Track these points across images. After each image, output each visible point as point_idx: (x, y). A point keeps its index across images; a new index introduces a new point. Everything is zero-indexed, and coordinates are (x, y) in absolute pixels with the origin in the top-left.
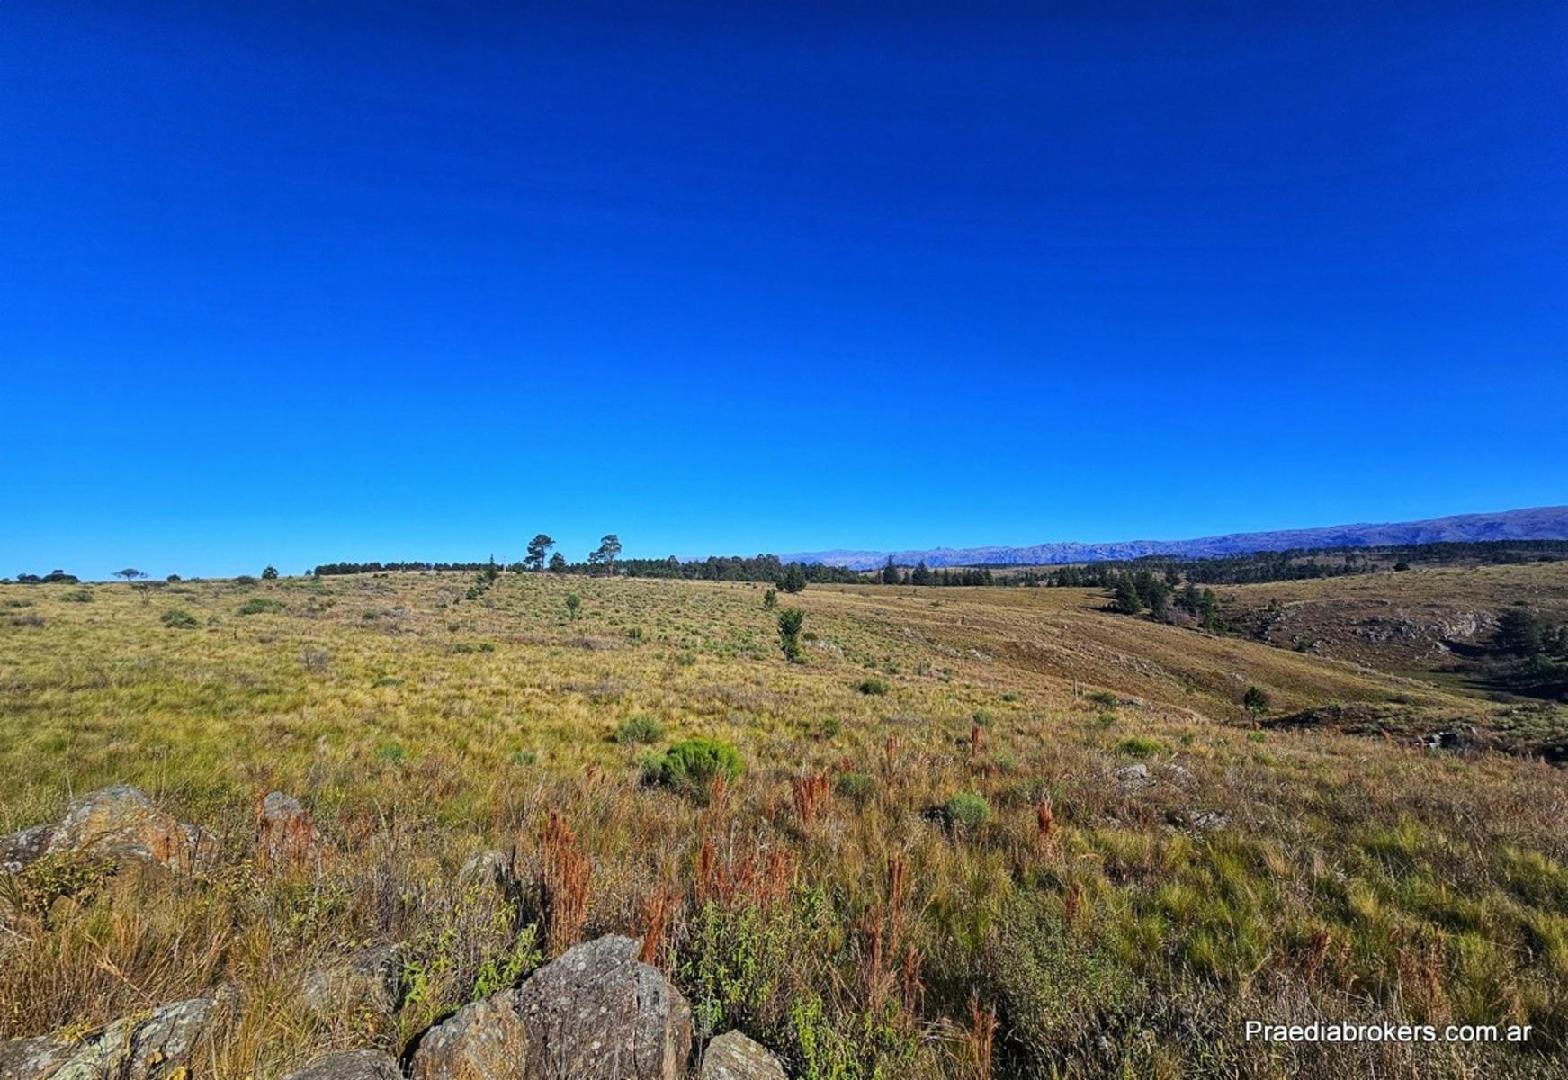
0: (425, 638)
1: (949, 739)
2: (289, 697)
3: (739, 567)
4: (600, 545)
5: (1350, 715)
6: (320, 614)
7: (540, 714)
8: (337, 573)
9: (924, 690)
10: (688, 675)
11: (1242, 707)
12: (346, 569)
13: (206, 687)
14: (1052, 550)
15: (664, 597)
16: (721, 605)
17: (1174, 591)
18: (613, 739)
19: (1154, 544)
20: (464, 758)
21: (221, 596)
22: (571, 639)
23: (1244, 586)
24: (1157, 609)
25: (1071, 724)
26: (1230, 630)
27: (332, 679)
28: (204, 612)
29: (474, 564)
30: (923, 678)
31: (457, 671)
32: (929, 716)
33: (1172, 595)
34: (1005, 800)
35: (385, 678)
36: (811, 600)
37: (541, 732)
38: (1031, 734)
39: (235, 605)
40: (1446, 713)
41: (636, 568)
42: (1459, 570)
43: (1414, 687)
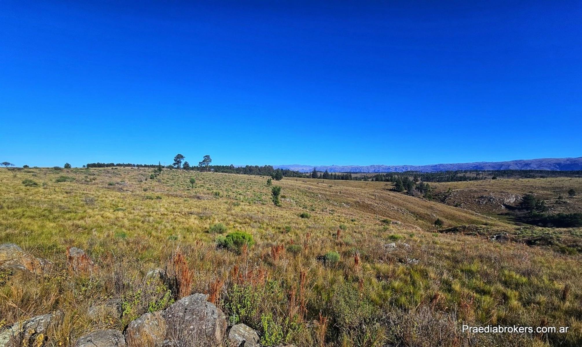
0: (134, 193)
1: (330, 234)
2: (80, 214)
3: (257, 170)
4: (203, 159)
5: (469, 229)
6: (90, 183)
7: (180, 223)
8: (96, 167)
9: (323, 217)
10: (237, 210)
11: (434, 225)
12: (100, 165)
13: (45, 210)
14: (374, 168)
15: (229, 180)
16: (250, 184)
17: (416, 184)
18: (207, 232)
19: (411, 167)
20: (150, 237)
21: (47, 174)
22: (192, 195)
23: (440, 183)
24: (409, 190)
25: (374, 230)
26: (434, 199)
27: (97, 208)
28: (41, 181)
29: (153, 165)
30: (324, 213)
31: (147, 206)
32: (324, 226)
33: (415, 186)
34: (346, 254)
35: (118, 208)
36: (284, 183)
37: (180, 229)
38: (359, 233)
39: (54, 178)
40: (499, 229)
41: (218, 169)
42: (513, 180)
43: (491, 220)
